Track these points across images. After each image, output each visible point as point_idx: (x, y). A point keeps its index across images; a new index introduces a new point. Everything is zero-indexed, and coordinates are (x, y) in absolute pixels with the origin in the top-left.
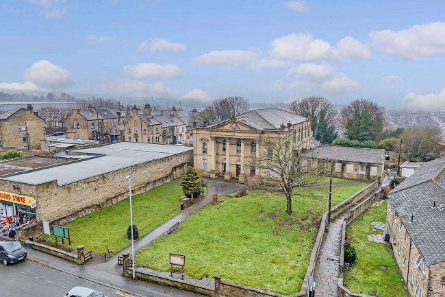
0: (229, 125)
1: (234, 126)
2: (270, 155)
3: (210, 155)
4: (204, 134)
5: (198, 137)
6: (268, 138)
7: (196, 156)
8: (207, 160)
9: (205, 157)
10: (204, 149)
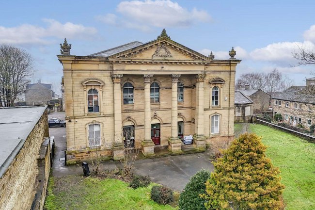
0: (153, 51)
1: (163, 51)
2: (215, 98)
3: (109, 116)
4: (91, 71)
5: (77, 78)
6: (214, 72)
7: (72, 120)
8: (101, 125)
9: (97, 119)
10: (91, 104)
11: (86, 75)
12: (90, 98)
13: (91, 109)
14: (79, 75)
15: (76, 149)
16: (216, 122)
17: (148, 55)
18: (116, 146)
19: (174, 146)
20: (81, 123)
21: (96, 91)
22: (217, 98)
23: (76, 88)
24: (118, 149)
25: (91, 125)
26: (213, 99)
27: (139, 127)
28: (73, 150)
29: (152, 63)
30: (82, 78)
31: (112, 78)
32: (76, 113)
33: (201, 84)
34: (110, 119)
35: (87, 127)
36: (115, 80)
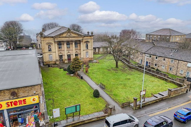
0: (66, 34)
1: (69, 34)
4: (49, 40)
6: (86, 39)
8: (52, 55)
9: (51, 53)
10: (49, 49)
11: (47, 41)
12: (49, 47)
13: (49, 51)
14: (45, 41)
15: (46, 61)
16: (88, 54)
17: (64, 35)
18: (57, 60)
20: (47, 54)
22: (87, 47)
23: (45, 45)
25: (50, 55)
27: (64, 56)
29: (66, 37)
30: (46, 42)
31: (55, 42)
32: (45, 52)
33: (82, 43)
34: (55, 53)
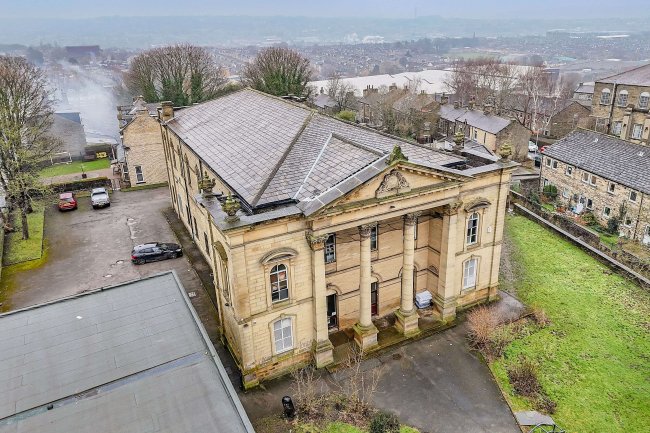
0: (378, 184)
1: (392, 182)
2: (472, 232)
3: (305, 300)
4: (276, 239)
5: (254, 254)
6: (474, 191)
7: (249, 323)
8: (293, 318)
9: (286, 311)
10: (275, 288)
11: (267, 246)
12: (273, 278)
13: (275, 296)
14: (255, 250)
15: (257, 363)
16: (472, 270)
17: (368, 193)
18: (315, 349)
19: (408, 326)
20: (261, 323)
21: (282, 267)
22: (474, 230)
23: (251, 270)
24: (322, 351)
25: (277, 322)
26: (469, 234)
27: (344, 297)
28: (253, 366)
29: (376, 201)
30: (261, 253)
31: (310, 244)
32: (255, 310)
33: (453, 218)
34: (307, 306)
35: (272, 326)
36: (316, 247)
